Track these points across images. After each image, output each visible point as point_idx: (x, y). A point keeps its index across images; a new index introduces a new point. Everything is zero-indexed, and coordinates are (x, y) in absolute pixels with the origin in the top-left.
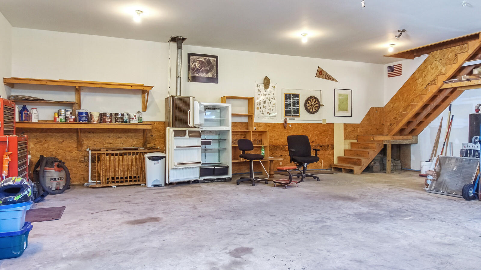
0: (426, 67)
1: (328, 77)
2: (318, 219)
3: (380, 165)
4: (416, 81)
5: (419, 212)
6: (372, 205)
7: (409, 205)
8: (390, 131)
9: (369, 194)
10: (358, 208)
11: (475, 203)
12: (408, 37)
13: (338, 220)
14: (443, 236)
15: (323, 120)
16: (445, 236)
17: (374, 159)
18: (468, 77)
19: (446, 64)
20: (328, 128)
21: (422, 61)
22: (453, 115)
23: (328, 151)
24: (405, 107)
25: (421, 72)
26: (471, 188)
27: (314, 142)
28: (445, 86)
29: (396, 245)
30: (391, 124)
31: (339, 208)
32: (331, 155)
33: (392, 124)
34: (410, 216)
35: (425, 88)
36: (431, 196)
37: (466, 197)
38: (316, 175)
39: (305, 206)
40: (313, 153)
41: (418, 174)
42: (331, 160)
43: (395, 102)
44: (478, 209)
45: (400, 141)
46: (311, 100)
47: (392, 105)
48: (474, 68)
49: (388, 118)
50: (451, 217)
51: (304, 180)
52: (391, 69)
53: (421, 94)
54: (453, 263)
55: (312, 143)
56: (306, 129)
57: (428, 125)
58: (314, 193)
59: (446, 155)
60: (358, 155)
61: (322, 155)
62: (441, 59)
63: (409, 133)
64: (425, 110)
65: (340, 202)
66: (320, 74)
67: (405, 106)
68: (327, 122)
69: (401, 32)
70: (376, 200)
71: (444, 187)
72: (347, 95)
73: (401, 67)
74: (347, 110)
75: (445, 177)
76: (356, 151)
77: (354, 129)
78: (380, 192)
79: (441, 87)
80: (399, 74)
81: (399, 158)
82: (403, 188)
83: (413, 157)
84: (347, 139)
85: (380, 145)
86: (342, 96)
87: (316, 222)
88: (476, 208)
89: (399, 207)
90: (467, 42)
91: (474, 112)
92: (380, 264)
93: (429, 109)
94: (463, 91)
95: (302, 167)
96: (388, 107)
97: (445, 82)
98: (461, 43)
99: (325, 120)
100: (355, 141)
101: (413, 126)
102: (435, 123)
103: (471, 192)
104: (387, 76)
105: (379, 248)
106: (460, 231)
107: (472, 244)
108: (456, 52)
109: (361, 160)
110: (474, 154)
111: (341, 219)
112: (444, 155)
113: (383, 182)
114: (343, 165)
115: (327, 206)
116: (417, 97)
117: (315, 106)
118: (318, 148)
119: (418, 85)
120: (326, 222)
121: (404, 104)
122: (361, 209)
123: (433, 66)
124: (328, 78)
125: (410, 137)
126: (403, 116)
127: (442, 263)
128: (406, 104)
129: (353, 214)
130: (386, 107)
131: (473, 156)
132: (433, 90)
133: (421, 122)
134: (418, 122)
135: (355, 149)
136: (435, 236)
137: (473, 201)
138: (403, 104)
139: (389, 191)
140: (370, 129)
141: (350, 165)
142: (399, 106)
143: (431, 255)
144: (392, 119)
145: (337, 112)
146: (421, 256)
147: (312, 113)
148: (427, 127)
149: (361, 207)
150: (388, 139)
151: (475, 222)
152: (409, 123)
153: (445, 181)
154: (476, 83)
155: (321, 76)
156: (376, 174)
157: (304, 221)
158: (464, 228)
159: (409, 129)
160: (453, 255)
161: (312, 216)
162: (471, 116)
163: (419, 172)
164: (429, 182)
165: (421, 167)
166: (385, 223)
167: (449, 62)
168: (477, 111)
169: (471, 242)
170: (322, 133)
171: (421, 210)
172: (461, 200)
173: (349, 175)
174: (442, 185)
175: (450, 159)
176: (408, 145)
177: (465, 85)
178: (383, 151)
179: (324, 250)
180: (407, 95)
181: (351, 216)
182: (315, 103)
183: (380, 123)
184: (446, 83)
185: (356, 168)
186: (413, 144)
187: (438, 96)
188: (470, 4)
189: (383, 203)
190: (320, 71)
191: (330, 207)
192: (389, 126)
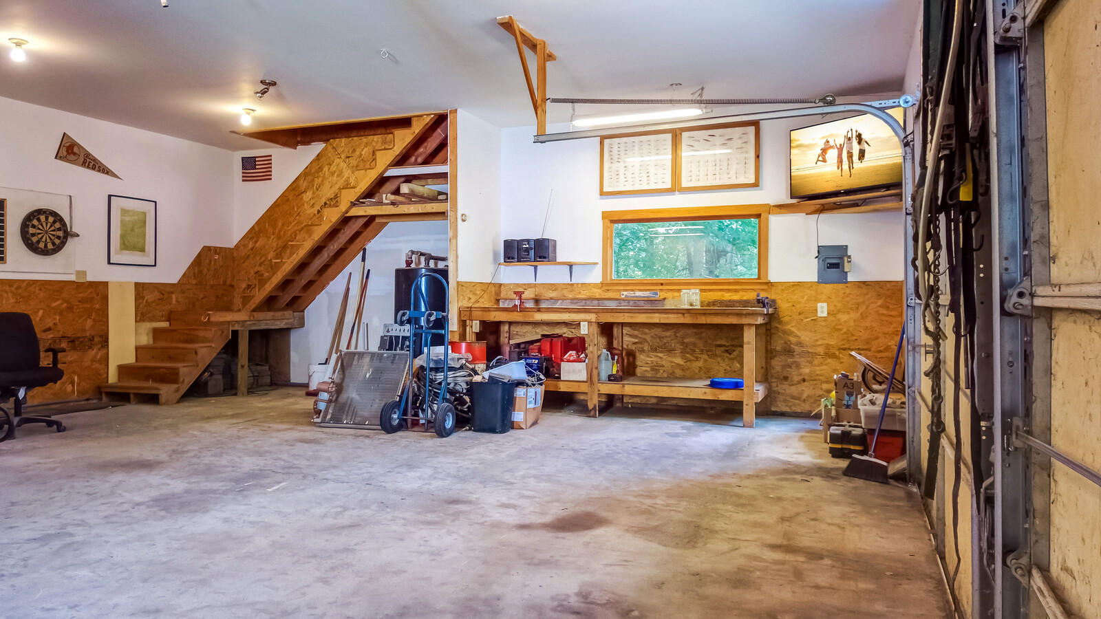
0: (321, 169)
1: (91, 163)
2: (50, 532)
3: (223, 378)
4: (300, 197)
5: (298, 470)
6: (197, 473)
7: (280, 459)
8: (246, 300)
9: (191, 447)
10: (163, 484)
11: (402, 437)
12: (280, 99)
13: (108, 523)
14: (340, 513)
15: (78, 273)
16: (344, 511)
17: (209, 365)
18: (393, 197)
19: (357, 168)
20: (91, 293)
21: (313, 156)
22: (369, 270)
23: (92, 353)
24: (279, 250)
25: (311, 178)
26: (396, 410)
27: (49, 329)
28: (353, 213)
29: (244, 551)
30: (249, 286)
31: (112, 493)
32: (99, 361)
33: (251, 285)
34: (280, 483)
35: (319, 212)
36: (326, 433)
37: (387, 427)
38: (53, 418)
39: (12, 503)
40: (45, 361)
41: (304, 392)
42: (99, 374)
43: (258, 238)
44: (405, 447)
45: (269, 322)
46: (43, 218)
47: (251, 243)
48: (404, 182)
49: (243, 272)
50: (358, 472)
51: (16, 433)
52: (249, 163)
53: (310, 223)
54: (353, 563)
55: (43, 334)
56: (25, 294)
57: (323, 288)
58: (45, 464)
59: (356, 348)
60: (171, 359)
61: (74, 364)
62: (349, 157)
63: (287, 305)
64: (318, 257)
65: (118, 477)
66: (68, 153)
67: (279, 246)
68: (90, 278)
69: (267, 86)
70: (206, 460)
71: (350, 413)
72: (145, 214)
73: (270, 162)
74: (143, 250)
75: (352, 393)
76: (166, 348)
77: (160, 297)
78: (218, 440)
79: (347, 213)
80: (267, 176)
81: (266, 360)
82: (271, 425)
83: (294, 357)
84: (144, 321)
85: (223, 332)
86: (131, 216)
87: (44, 539)
88: (403, 445)
89: (258, 467)
90: (393, 130)
91: (403, 266)
92: (204, 604)
93: (325, 256)
94: (384, 224)
95: (12, 399)
96: (242, 248)
97: (353, 204)
98: (383, 130)
99: (84, 273)
100: (165, 325)
101: (294, 291)
102: (336, 286)
103: (395, 416)
104: (241, 179)
105: (205, 567)
106: (371, 496)
107: (389, 517)
108: (374, 147)
109: (177, 369)
110: (403, 344)
111: (114, 519)
112: (352, 349)
113: (227, 416)
114: (132, 384)
115: (79, 493)
116: (302, 229)
117: (53, 235)
118: (64, 345)
119: (306, 204)
120: (71, 535)
121: (276, 243)
122: (169, 485)
123: (334, 169)
124: (91, 165)
125: (288, 313)
126: (274, 268)
127: (333, 569)
128: (281, 243)
129: (148, 502)
130: (237, 247)
131: (402, 349)
132: (332, 216)
133: (310, 284)
134: (303, 282)
135: (164, 344)
136: (325, 516)
137: (400, 434)
138: (274, 243)
139: (241, 434)
140: (202, 296)
141: (150, 384)
142: (267, 247)
143: (314, 556)
144: (251, 275)
145: (116, 253)
146: (293, 563)
147: (45, 252)
148: (321, 293)
149: (169, 482)
150: (239, 318)
151: (399, 473)
152: (286, 284)
153: (351, 401)
154: (407, 212)
155: (72, 157)
156: (213, 400)
157: (8, 543)
158: (378, 489)
159: (286, 297)
160: (355, 547)
161: (33, 525)
162: (398, 272)
163: (306, 386)
164: (322, 406)
165: (310, 377)
166: (224, 509)
167: (362, 164)
168: (409, 263)
169: (388, 513)
170: (75, 307)
171: (302, 467)
172: (377, 434)
173: (147, 409)
174: (347, 409)
175: (361, 355)
176: (285, 332)
177: (387, 213)
178: (231, 347)
179: (60, 607)
180: (283, 225)
181: (143, 507)
182: (53, 228)
183: (225, 282)
184: (355, 204)
185: (166, 391)
186: (296, 329)
187: (342, 231)
188: (394, 57)
189: (224, 462)
190: (68, 145)
191: (88, 494)
192: (245, 289)
